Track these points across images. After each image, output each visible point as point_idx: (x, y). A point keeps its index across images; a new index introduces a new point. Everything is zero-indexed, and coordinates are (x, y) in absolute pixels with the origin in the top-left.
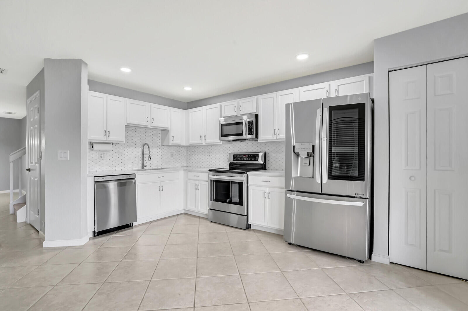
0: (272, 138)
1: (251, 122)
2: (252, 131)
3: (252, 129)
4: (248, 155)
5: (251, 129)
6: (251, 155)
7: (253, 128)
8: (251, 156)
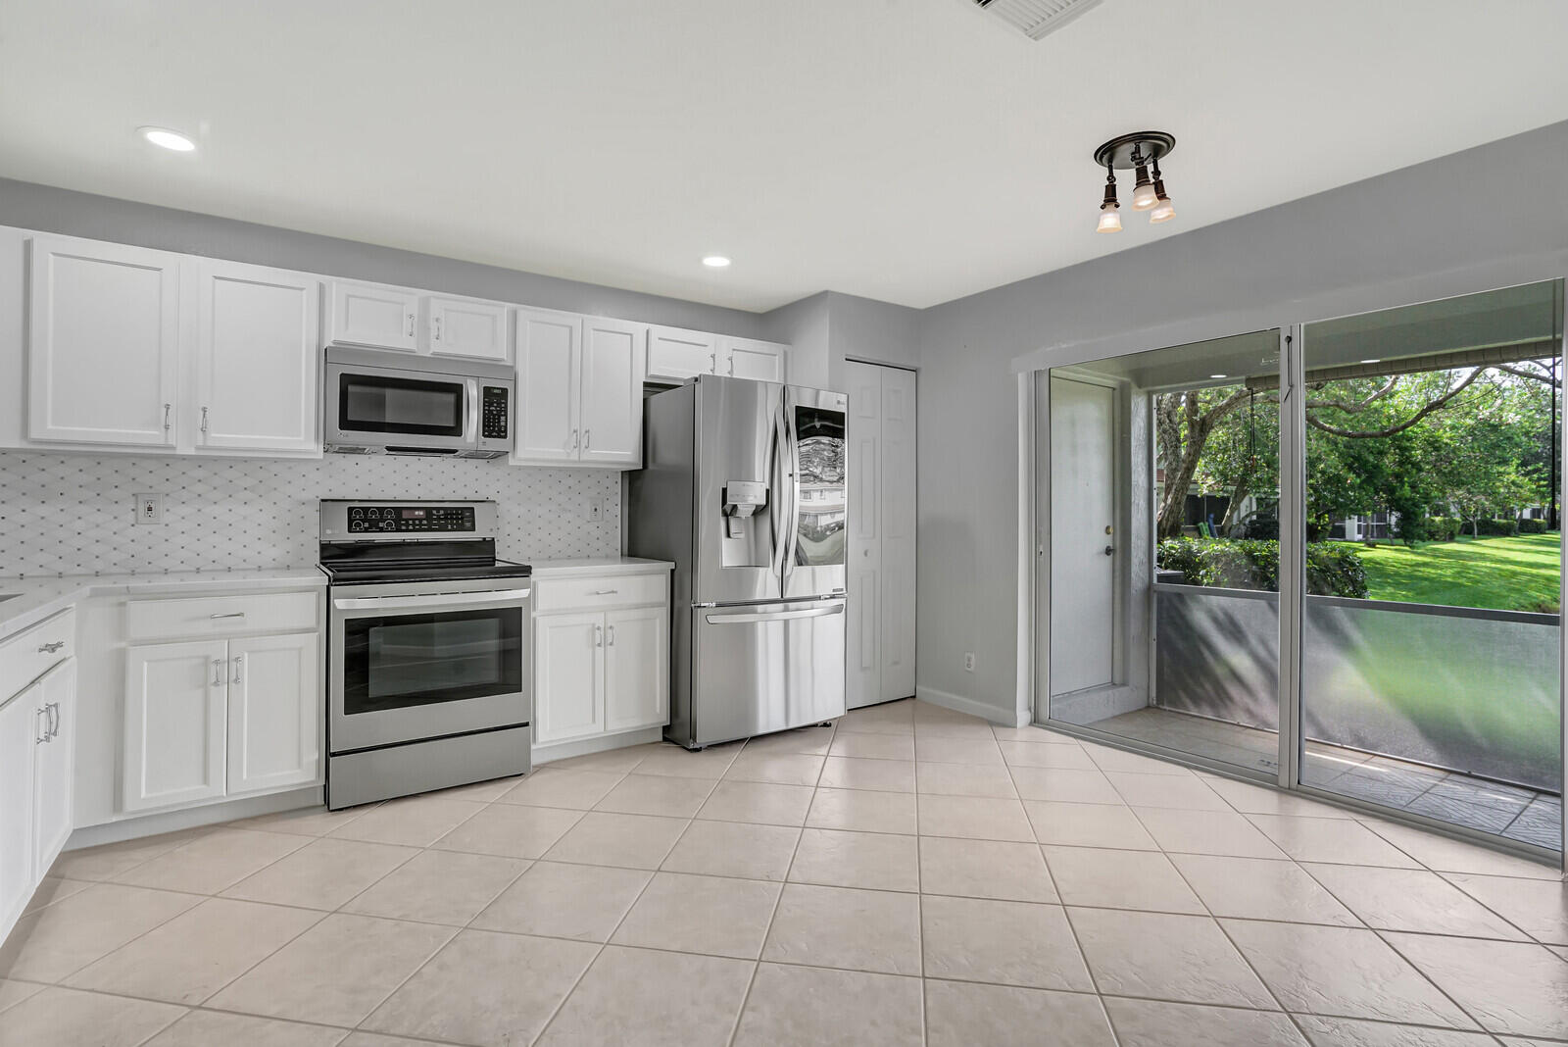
0: (564, 458)
1: (495, 391)
2: (503, 424)
3: (503, 418)
4: (428, 511)
5: (499, 419)
6: (438, 509)
7: (506, 415)
8: (442, 512)
